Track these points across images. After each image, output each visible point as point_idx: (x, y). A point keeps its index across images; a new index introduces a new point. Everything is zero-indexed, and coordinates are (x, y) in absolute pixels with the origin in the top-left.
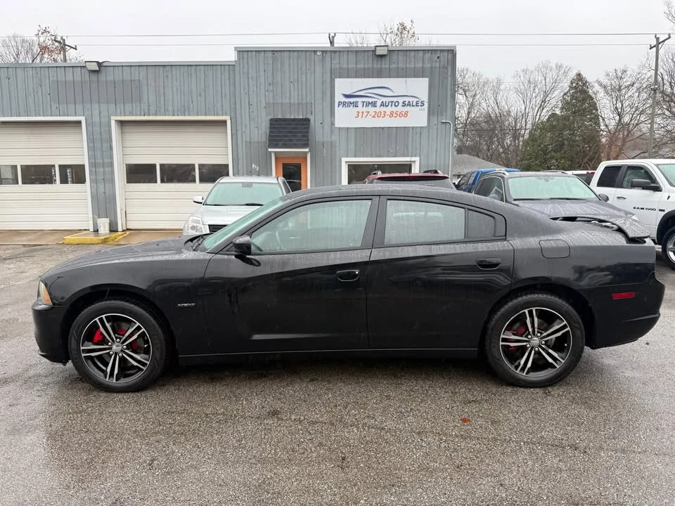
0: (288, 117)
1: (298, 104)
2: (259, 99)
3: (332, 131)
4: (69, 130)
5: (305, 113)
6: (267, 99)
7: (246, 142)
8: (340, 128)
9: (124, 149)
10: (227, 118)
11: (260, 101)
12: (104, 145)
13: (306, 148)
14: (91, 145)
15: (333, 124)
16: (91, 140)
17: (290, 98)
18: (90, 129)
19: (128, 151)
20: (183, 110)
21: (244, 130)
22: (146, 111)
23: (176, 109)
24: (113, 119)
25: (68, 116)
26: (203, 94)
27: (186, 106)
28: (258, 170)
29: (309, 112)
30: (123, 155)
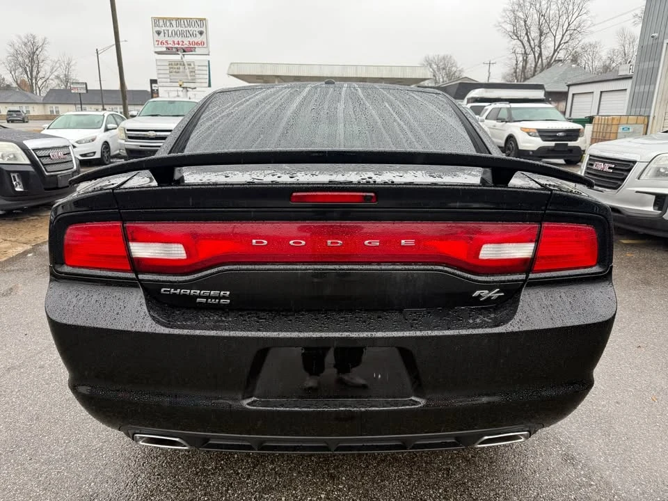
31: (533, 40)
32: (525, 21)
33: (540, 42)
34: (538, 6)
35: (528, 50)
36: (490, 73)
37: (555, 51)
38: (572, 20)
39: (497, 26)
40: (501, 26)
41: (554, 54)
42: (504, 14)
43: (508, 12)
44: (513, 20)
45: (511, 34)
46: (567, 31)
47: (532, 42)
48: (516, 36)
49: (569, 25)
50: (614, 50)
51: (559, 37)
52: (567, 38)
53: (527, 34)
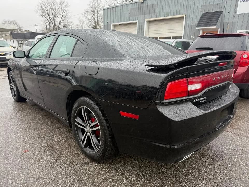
0: (211, 11)
1: (218, 4)
2: (199, 4)
3: (234, 16)
4: (133, 26)
5: (220, 8)
6: (203, 4)
7: (190, 25)
8: (239, 14)
9: (149, 32)
10: (184, 15)
11: (199, 5)
12: (142, 30)
13: (215, 26)
14: (139, 31)
15: (235, 12)
16: (139, 29)
17: (214, 2)
18: (139, 25)
19: (150, 32)
20: (168, 14)
21: (190, 20)
22: (156, 16)
23: (166, 14)
24: (146, 20)
25: (134, 20)
26: (176, 6)
27: (169, 12)
28: (193, 38)
29: (223, 7)
30: (148, 34)
31: (51, 18)
32: (47, 11)
33: (54, 19)
34: (50, 6)
35: (50, 22)
36: (36, 29)
37: (60, 23)
38: (64, 13)
39: (35, 11)
40: (37, 11)
41: (59, 24)
42: (38, 7)
43: (39, 7)
44: (42, 9)
45: (42, 15)
46: (62, 16)
47: (51, 19)
48: (44, 16)
49: (63, 14)
50: (77, 25)
51: (60, 18)
52: (63, 19)
53: (48, 16)
